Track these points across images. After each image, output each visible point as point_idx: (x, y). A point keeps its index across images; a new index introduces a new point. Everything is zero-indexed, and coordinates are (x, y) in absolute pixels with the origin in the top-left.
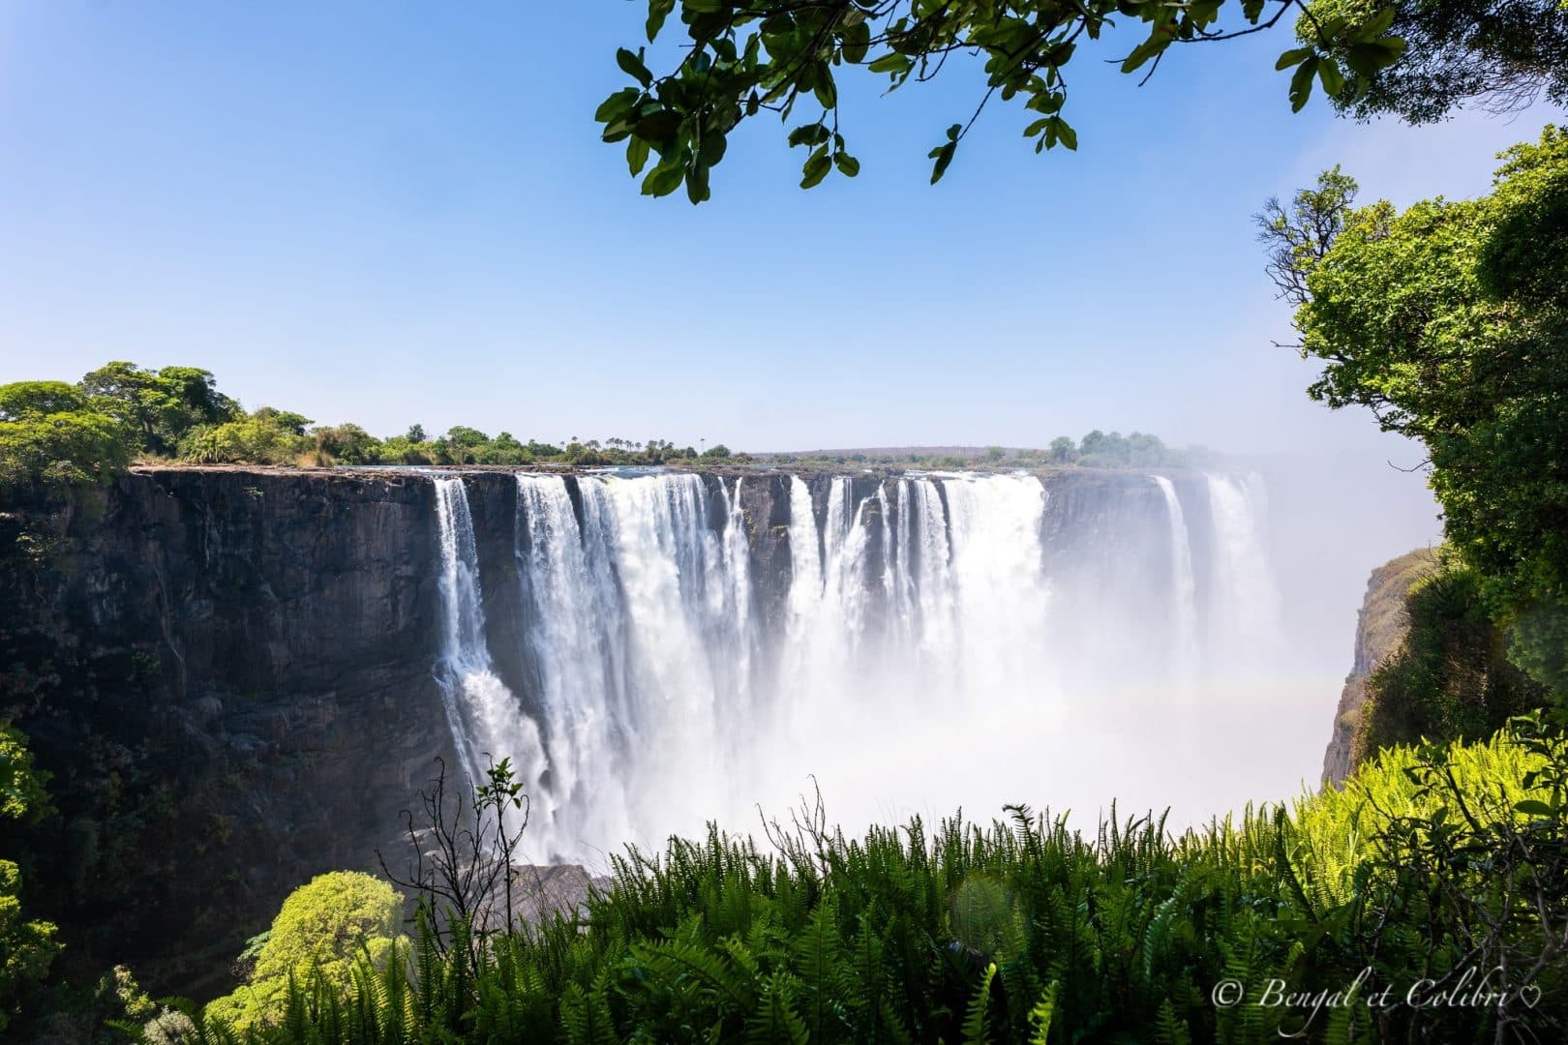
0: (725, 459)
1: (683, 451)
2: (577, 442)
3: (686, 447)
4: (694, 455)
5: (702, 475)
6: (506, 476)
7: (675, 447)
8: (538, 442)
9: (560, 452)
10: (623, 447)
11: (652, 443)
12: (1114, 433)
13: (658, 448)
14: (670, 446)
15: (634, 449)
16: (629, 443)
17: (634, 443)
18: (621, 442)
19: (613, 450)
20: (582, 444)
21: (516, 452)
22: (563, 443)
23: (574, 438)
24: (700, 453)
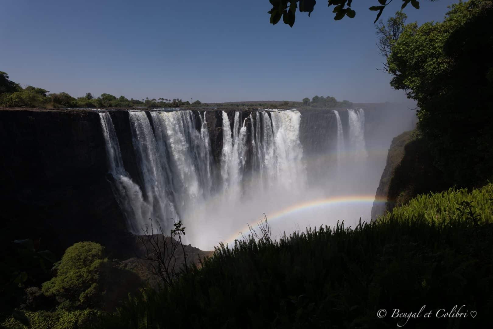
0: (199, 105)
1: (185, 102)
2: (148, 99)
3: (186, 101)
4: (189, 104)
5: (193, 111)
6: (125, 111)
7: (182, 101)
8: (135, 99)
9: (142, 103)
10: (165, 101)
11: (174, 100)
12: (322, 97)
13: (177, 101)
14: (181, 101)
15: (168, 102)
16: (166, 100)
17: (168, 100)
18: (164, 99)
19: (161, 102)
20: (150, 100)
21: (127, 103)
22: (143, 100)
23: (147, 98)
24: (191, 103)
